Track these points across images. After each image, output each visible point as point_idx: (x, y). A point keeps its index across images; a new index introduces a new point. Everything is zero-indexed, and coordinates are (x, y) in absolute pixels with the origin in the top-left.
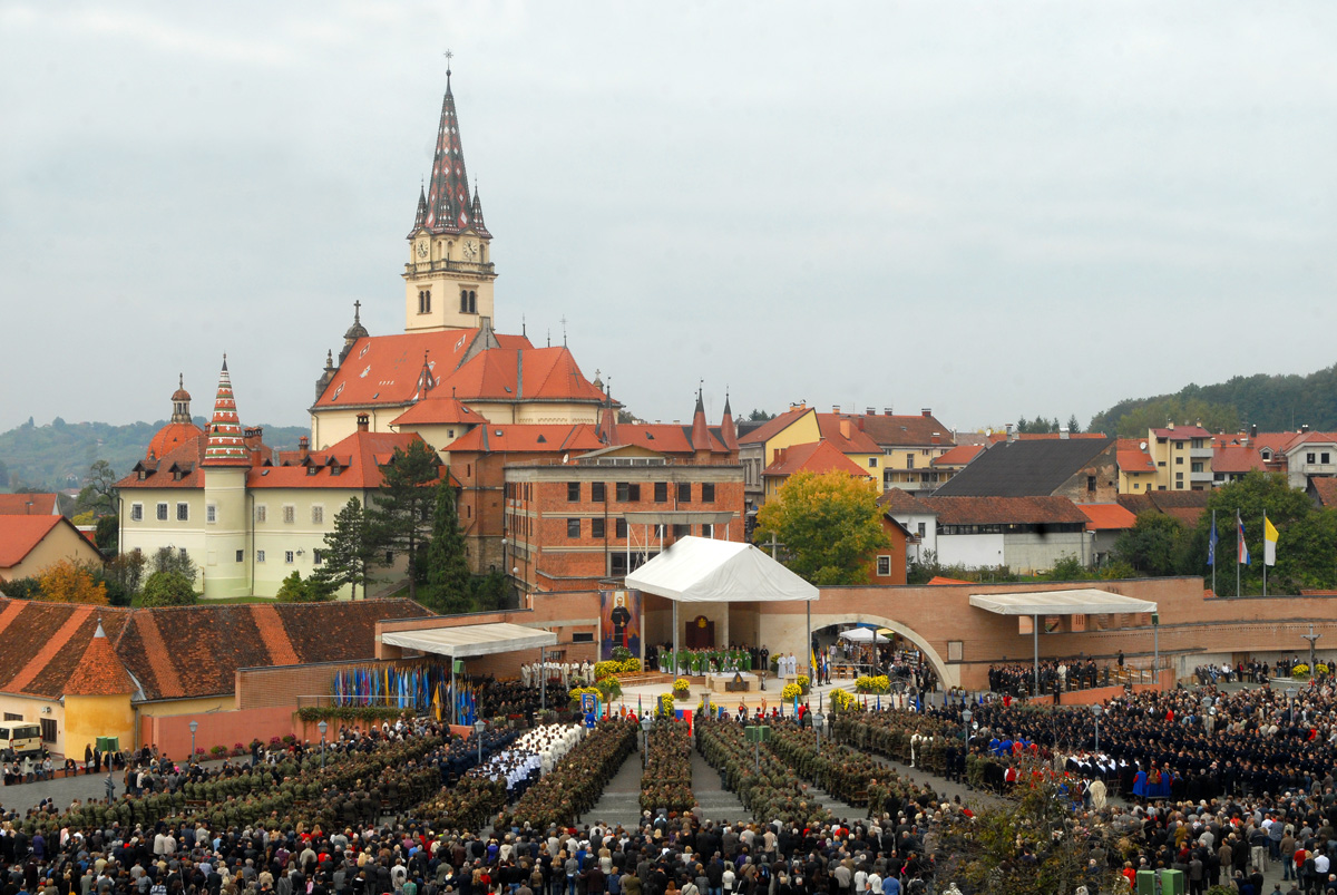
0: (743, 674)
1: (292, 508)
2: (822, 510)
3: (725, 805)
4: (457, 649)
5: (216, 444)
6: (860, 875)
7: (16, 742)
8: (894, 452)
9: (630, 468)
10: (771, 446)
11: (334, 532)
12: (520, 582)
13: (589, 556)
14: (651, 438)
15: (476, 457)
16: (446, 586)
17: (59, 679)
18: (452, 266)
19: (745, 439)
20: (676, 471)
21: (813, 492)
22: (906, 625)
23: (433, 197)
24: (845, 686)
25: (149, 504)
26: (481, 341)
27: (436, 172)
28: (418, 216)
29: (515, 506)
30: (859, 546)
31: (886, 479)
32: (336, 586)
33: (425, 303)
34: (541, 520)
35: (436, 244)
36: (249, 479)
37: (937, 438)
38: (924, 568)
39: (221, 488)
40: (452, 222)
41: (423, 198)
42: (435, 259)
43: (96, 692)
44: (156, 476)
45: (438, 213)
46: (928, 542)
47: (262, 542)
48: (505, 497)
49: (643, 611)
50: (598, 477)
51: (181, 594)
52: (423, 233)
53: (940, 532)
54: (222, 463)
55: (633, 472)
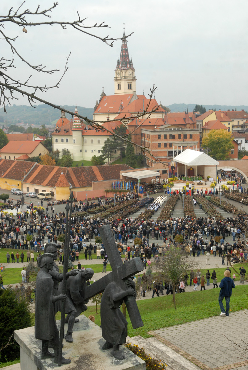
0: (201, 181)
1: (93, 140)
2: (218, 140)
3: (201, 213)
4: (139, 177)
5: (75, 125)
6: (232, 229)
7: (46, 196)
8: (234, 121)
9: (173, 131)
10: (204, 121)
11: (104, 146)
12: (146, 157)
13: (163, 152)
14: (176, 121)
15: (135, 127)
16: (130, 159)
17: (53, 183)
18: (126, 78)
19: (197, 119)
20: (183, 132)
21: (216, 136)
22: (238, 169)
23: (121, 60)
24: (224, 183)
25: (59, 138)
26: (134, 97)
27: (121, 54)
28: (117, 65)
29: (144, 139)
30: (227, 148)
31: (232, 128)
32: (105, 159)
33: (119, 87)
34: (152, 144)
35: (122, 72)
36: (82, 133)
37: (246, 117)
38: (242, 151)
39: (76, 135)
40: (126, 67)
41: (118, 61)
42: (122, 76)
43: (63, 186)
44: (60, 132)
45: (122, 64)
46: (243, 145)
47: (86, 148)
48: (142, 136)
49: (178, 167)
50: (165, 133)
51: (70, 160)
52: (119, 69)
53: (246, 142)
54: (77, 130)
55: (173, 132)
